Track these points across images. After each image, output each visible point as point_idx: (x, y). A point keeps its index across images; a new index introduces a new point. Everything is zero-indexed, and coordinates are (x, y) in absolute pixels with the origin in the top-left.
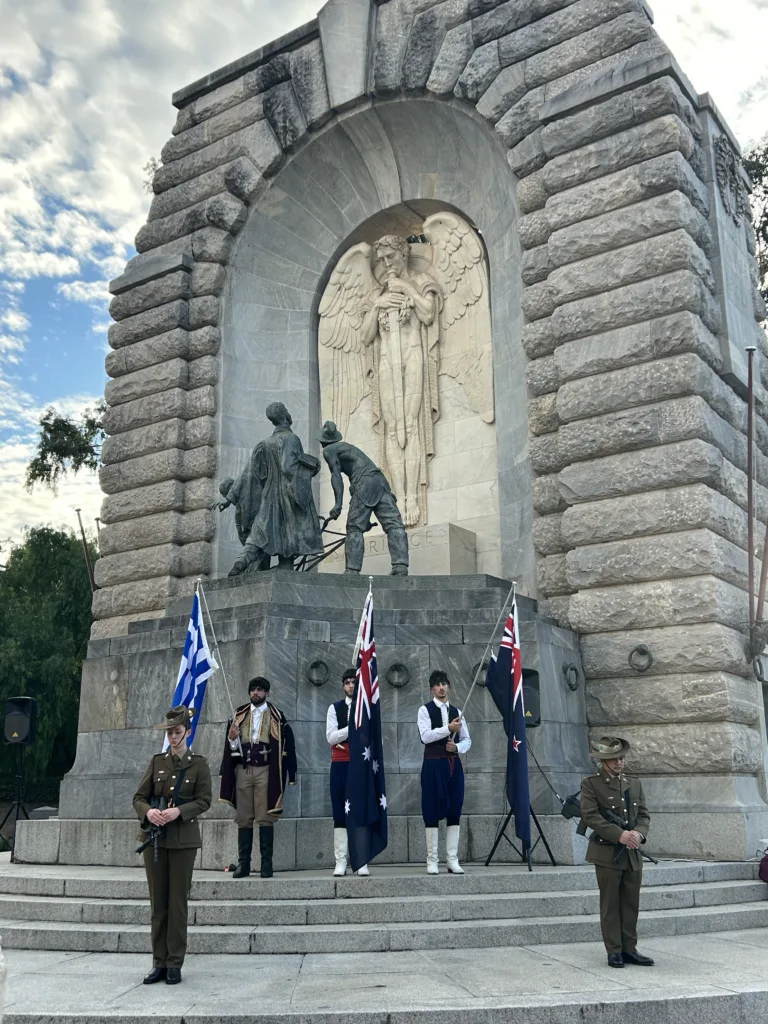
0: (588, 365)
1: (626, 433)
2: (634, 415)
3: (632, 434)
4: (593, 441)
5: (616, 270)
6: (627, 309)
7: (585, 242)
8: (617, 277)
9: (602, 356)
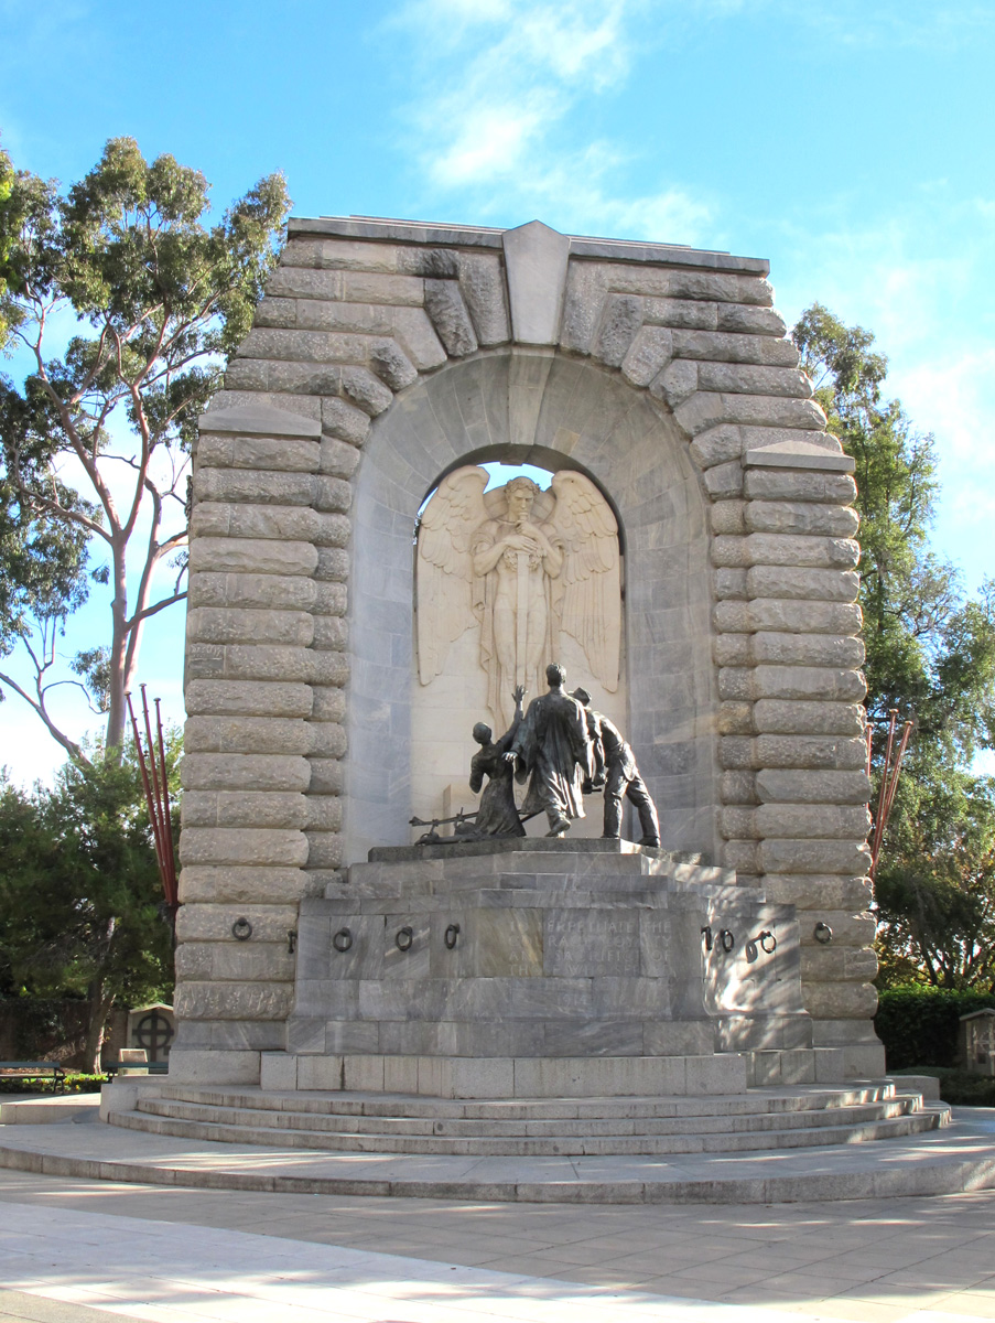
0: (783, 691)
1: (814, 755)
2: (821, 744)
3: (819, 758)
4: (788, 756)
5: (807, 619)
6: (816, 655)
7: (785, 588)
8: (808, 625)
9: (796, 687)
